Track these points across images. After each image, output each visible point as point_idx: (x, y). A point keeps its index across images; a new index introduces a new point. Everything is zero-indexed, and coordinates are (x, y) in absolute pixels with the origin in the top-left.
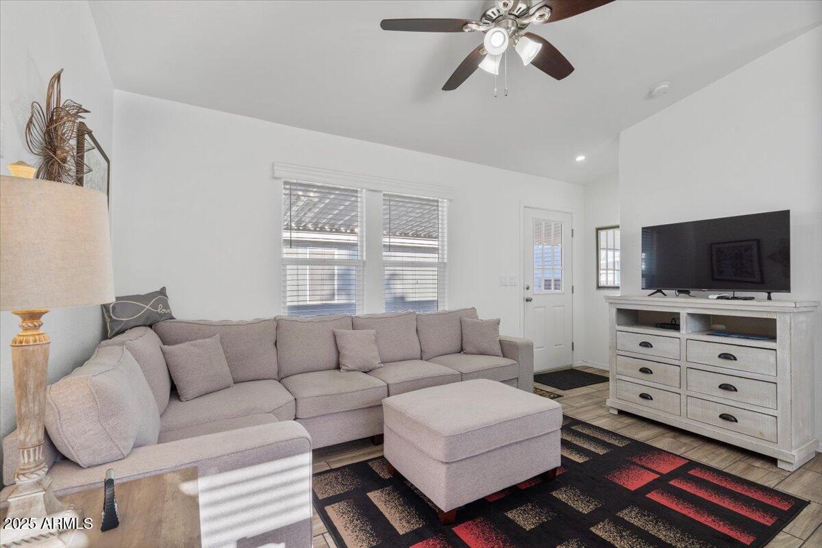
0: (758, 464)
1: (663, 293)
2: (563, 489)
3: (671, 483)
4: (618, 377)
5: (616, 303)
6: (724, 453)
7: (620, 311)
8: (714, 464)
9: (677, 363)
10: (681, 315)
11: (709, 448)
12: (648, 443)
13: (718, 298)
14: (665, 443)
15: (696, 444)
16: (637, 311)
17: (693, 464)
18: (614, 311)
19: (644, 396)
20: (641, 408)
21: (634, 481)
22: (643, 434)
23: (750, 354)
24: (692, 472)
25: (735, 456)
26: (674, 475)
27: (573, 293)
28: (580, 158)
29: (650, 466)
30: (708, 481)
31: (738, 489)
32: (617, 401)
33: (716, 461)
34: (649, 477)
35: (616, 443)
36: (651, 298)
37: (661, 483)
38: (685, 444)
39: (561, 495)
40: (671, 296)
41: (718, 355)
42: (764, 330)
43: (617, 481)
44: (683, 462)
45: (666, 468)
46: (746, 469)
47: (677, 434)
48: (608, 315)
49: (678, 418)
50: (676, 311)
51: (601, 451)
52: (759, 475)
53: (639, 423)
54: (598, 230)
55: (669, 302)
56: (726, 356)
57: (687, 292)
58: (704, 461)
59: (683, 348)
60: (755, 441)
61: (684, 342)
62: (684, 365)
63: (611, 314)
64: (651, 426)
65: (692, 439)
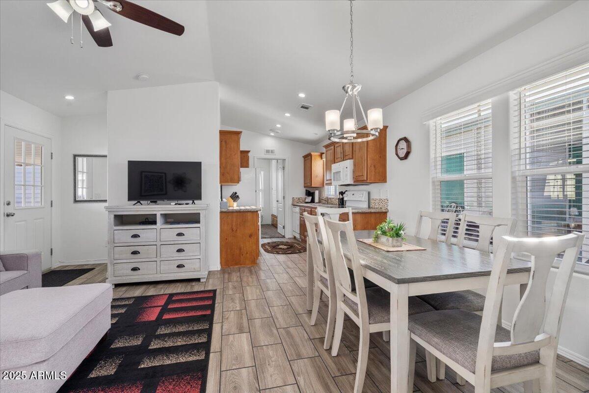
0: (194, 284)
1: (140, 203)
2: (117, 341)
3: (169, 307)
4: (115, 262)
5: (114, 211)
6: (179, 285)
7: (116, 216)
8: (179, 291)
9: (155, 243)
10: (157, 215)
11: (172, 285)
12: (143, 295)
13: (176, 204)
14: (151, 291)
15: (166, 286)
16: (123, 215)
17: (171, 295)
18: (113, 216)
19: (134, 269)
20: (132, 277)
21: (152, 315)
22: (138, 292)
23: (190, 232)
24: (174, 299)
25: (184, 284)
26: (167, 304)
27: (52, 206)
28: (70, 98)
29: (153, 305)
30: (182, 299)
31: (195, 296)
32: (115, 278)
33: (179, 289)
34: (158, 310)
35: (127, 303)
36: (135, 207)
37: (165, 310)
38: (161, 288)
39: (119, 344)
40: (145, 205)
41: (176, 234)
42: (194, 219)
43: (144, 320)
44: (167, 297)
45: (162, 302)
46: (191, 288)
47: (155, 285)
48: (107, 219)
49: (156, 275)
50: (155, 213)
51: (123, 311)
52: (197, 288)
53: (131, 288)
54: (75, 156)
55: (145, 208)
56: (180, 235)
57: (155, 202)
58: (174, 292)
59: (158, 234)
60: (191, 273)
61: (158, 230)
62: (159, 243)
63: (110, 219)
64: (138, 287)
65: (163, 285)
